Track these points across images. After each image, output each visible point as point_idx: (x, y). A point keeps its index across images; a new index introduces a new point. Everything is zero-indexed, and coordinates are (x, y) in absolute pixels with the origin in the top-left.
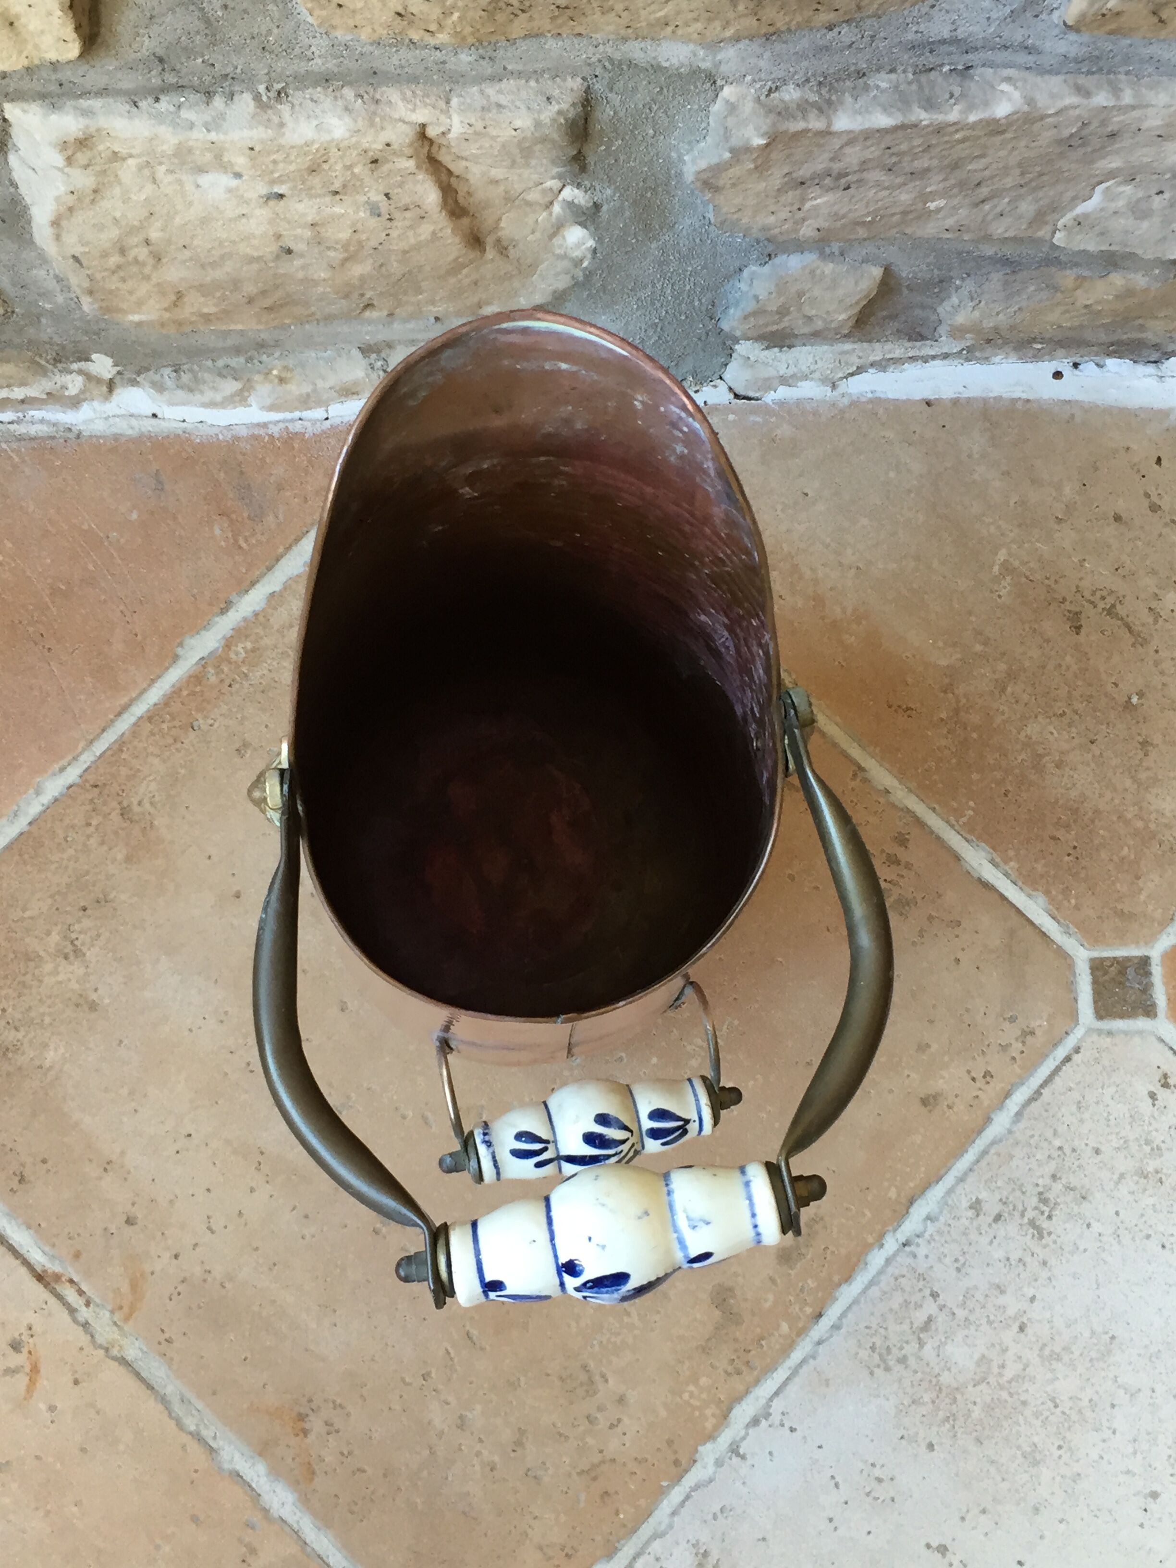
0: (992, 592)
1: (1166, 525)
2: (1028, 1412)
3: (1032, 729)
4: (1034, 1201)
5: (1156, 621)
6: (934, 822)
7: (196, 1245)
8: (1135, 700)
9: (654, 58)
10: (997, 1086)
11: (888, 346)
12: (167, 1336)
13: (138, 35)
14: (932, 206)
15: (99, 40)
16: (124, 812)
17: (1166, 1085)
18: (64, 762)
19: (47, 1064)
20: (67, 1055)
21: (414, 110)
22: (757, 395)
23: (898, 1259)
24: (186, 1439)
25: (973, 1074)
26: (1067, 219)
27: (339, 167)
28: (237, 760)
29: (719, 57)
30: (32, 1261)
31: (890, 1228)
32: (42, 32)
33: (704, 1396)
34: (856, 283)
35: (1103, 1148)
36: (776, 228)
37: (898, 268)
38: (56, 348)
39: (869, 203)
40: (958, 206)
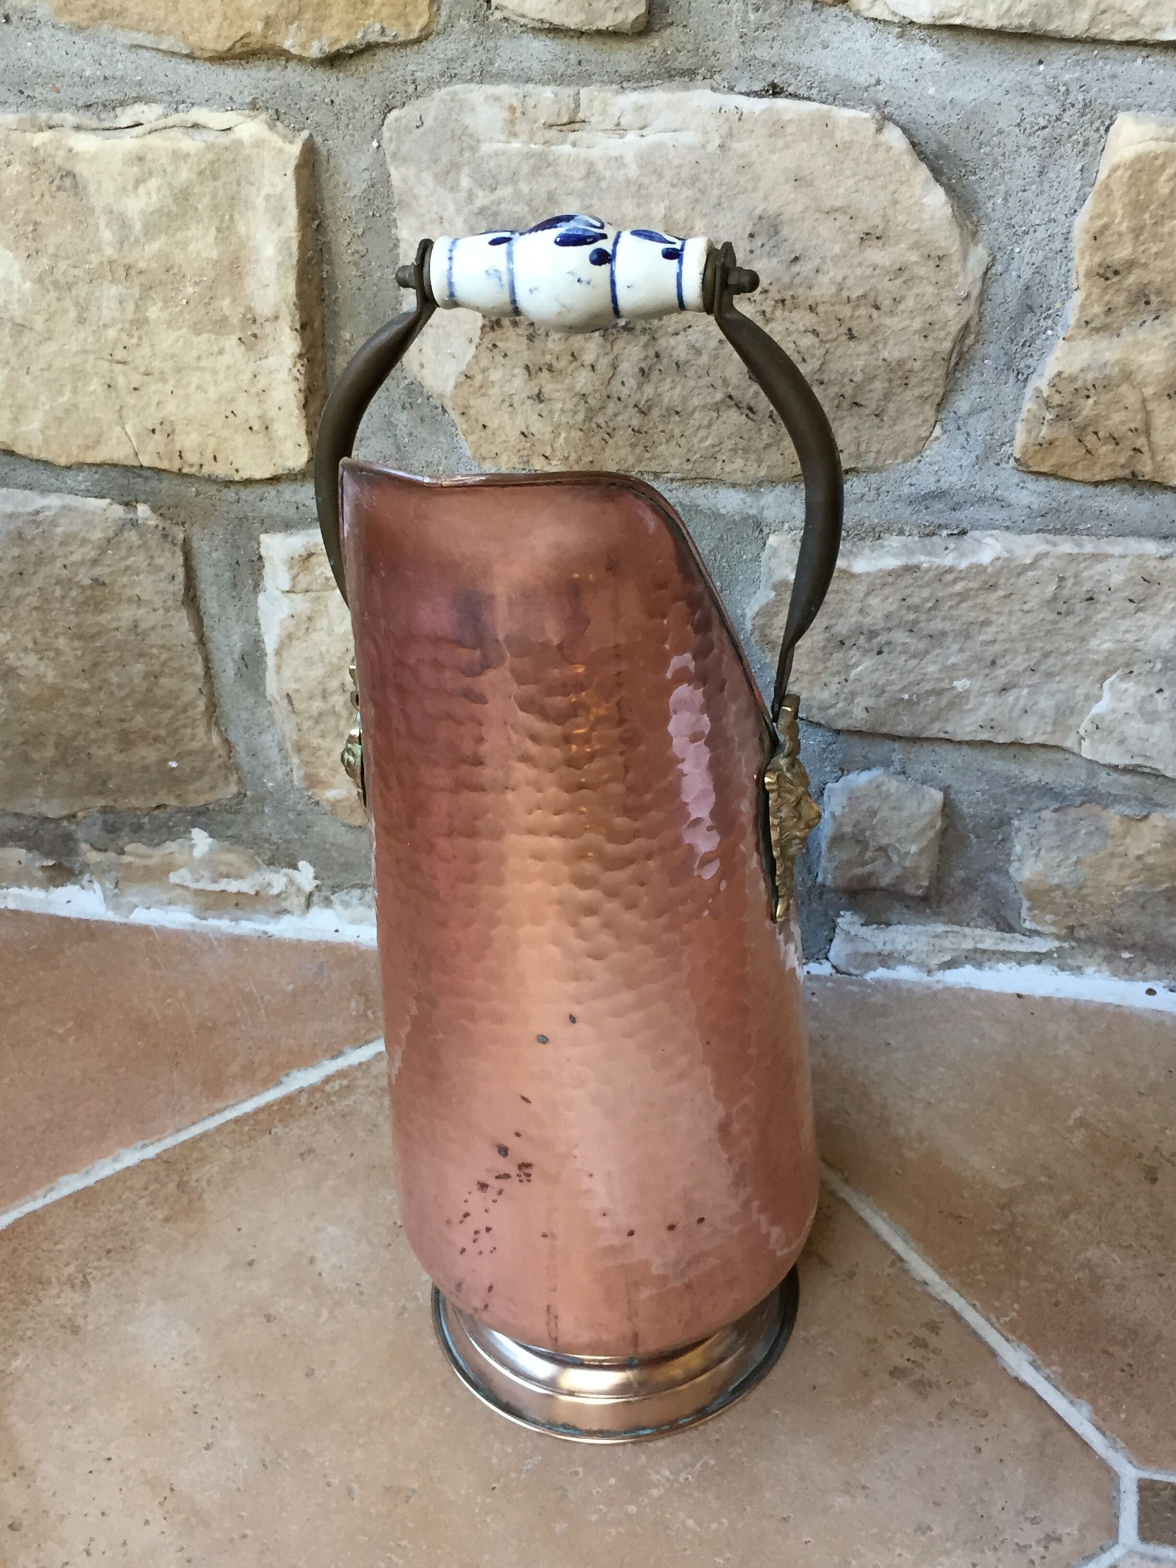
0: (1063, 1138)
6: (973, 1318)
9: (715, 505)
14: (958, 685)
19: (9, 1371)
20: (32, 1366)
22: (857, 972)
26: (1085, 725)
29: (762, 503)
32: (286, 436)
34: (919, 805)
36: (830, 707)
37: (956, 793)
38: (273, 847)
39: (901, 674)
40: (983, 690)
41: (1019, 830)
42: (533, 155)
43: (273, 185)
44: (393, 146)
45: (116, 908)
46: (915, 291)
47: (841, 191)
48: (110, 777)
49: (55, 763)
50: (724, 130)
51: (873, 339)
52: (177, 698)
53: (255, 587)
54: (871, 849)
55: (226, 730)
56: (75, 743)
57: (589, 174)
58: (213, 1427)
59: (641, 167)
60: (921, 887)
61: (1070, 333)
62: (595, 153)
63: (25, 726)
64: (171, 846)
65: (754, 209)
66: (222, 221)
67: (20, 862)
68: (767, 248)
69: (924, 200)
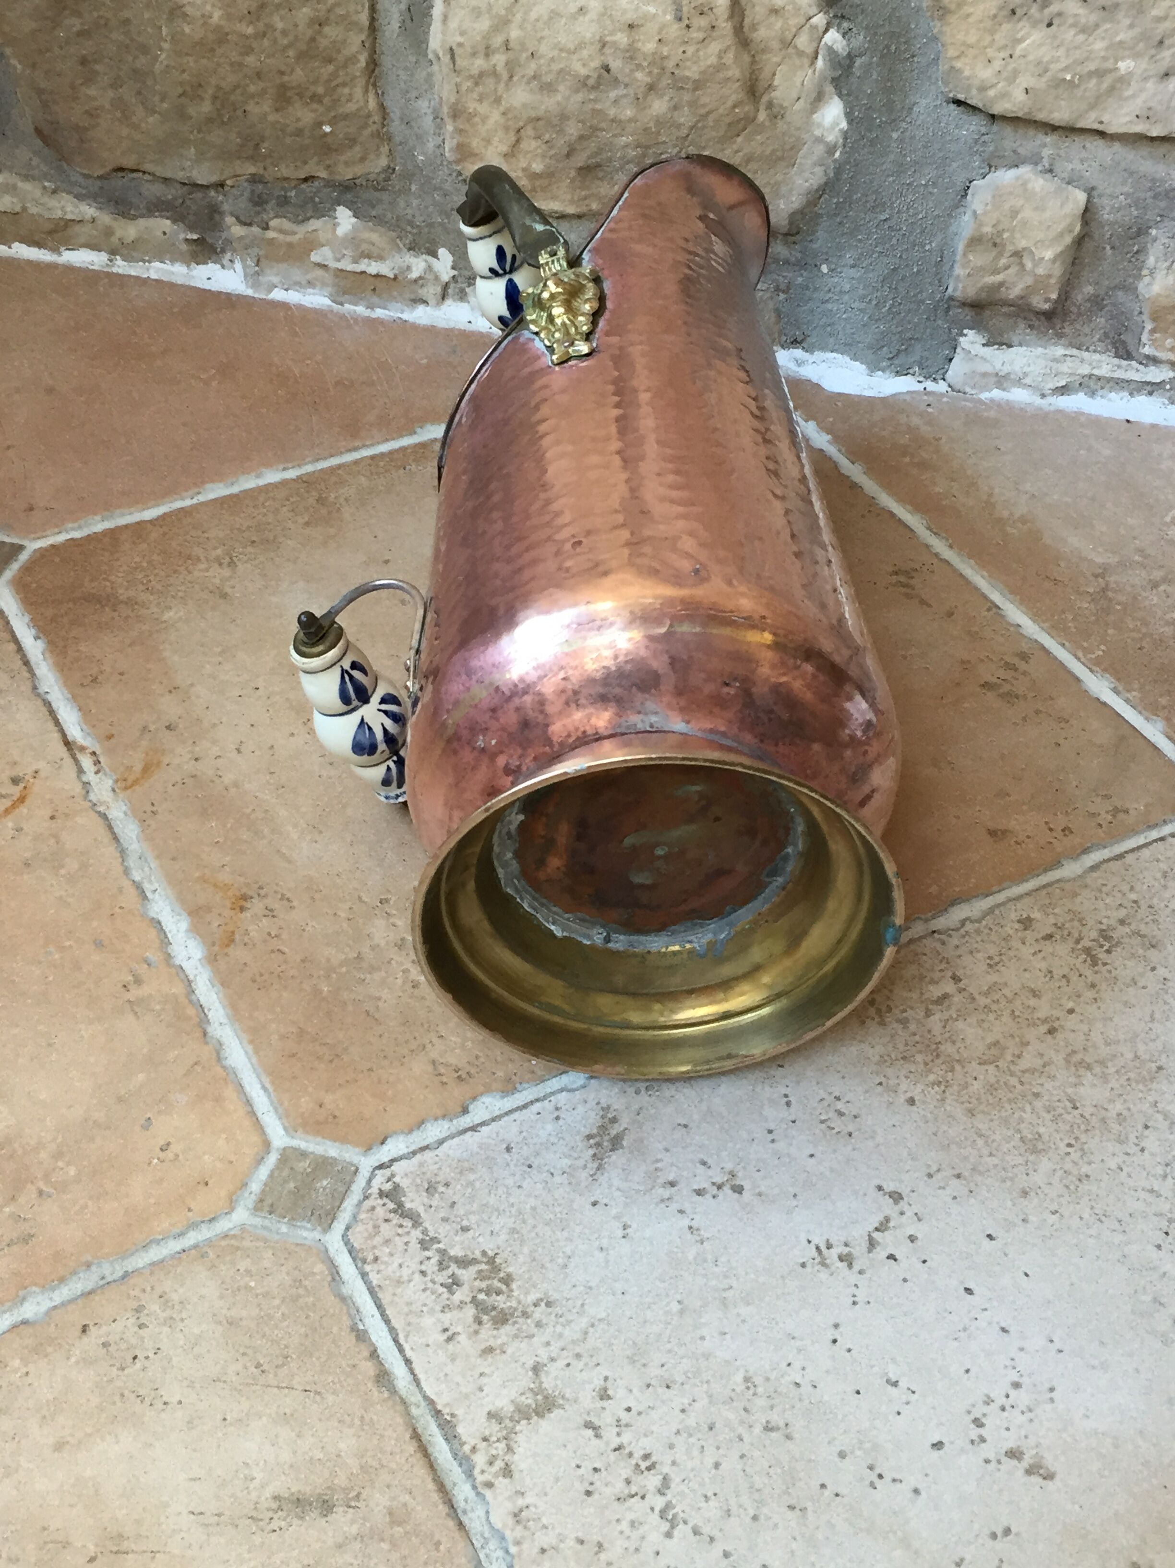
0: (1160, 530)
4: (1094, 934)
6: (1062, 654)
7: (219, 757)
10: (1075, 841)
12: (154, 809)
14: (1123, 67)
19: (163, 619)
20: (184, 618)
22: (972, 392)
24: (126, 883)
25: (1051, 826)
30: (68, 733)
36: (991, 87)
37: (1100, 196)
38: (415, 231)
39: (1068, 50)
40: (1145, 75)
41: (1155, 240)
45: (255, 285)
48: (263, 139)
49: (210, 120)
52: (339, 51)
54: (1007, 254)
55: (383, 93)
56: (232, 98)
60: (1047, 300)
63: (185, 76)
64: (315, 224)
67: (165, 233)
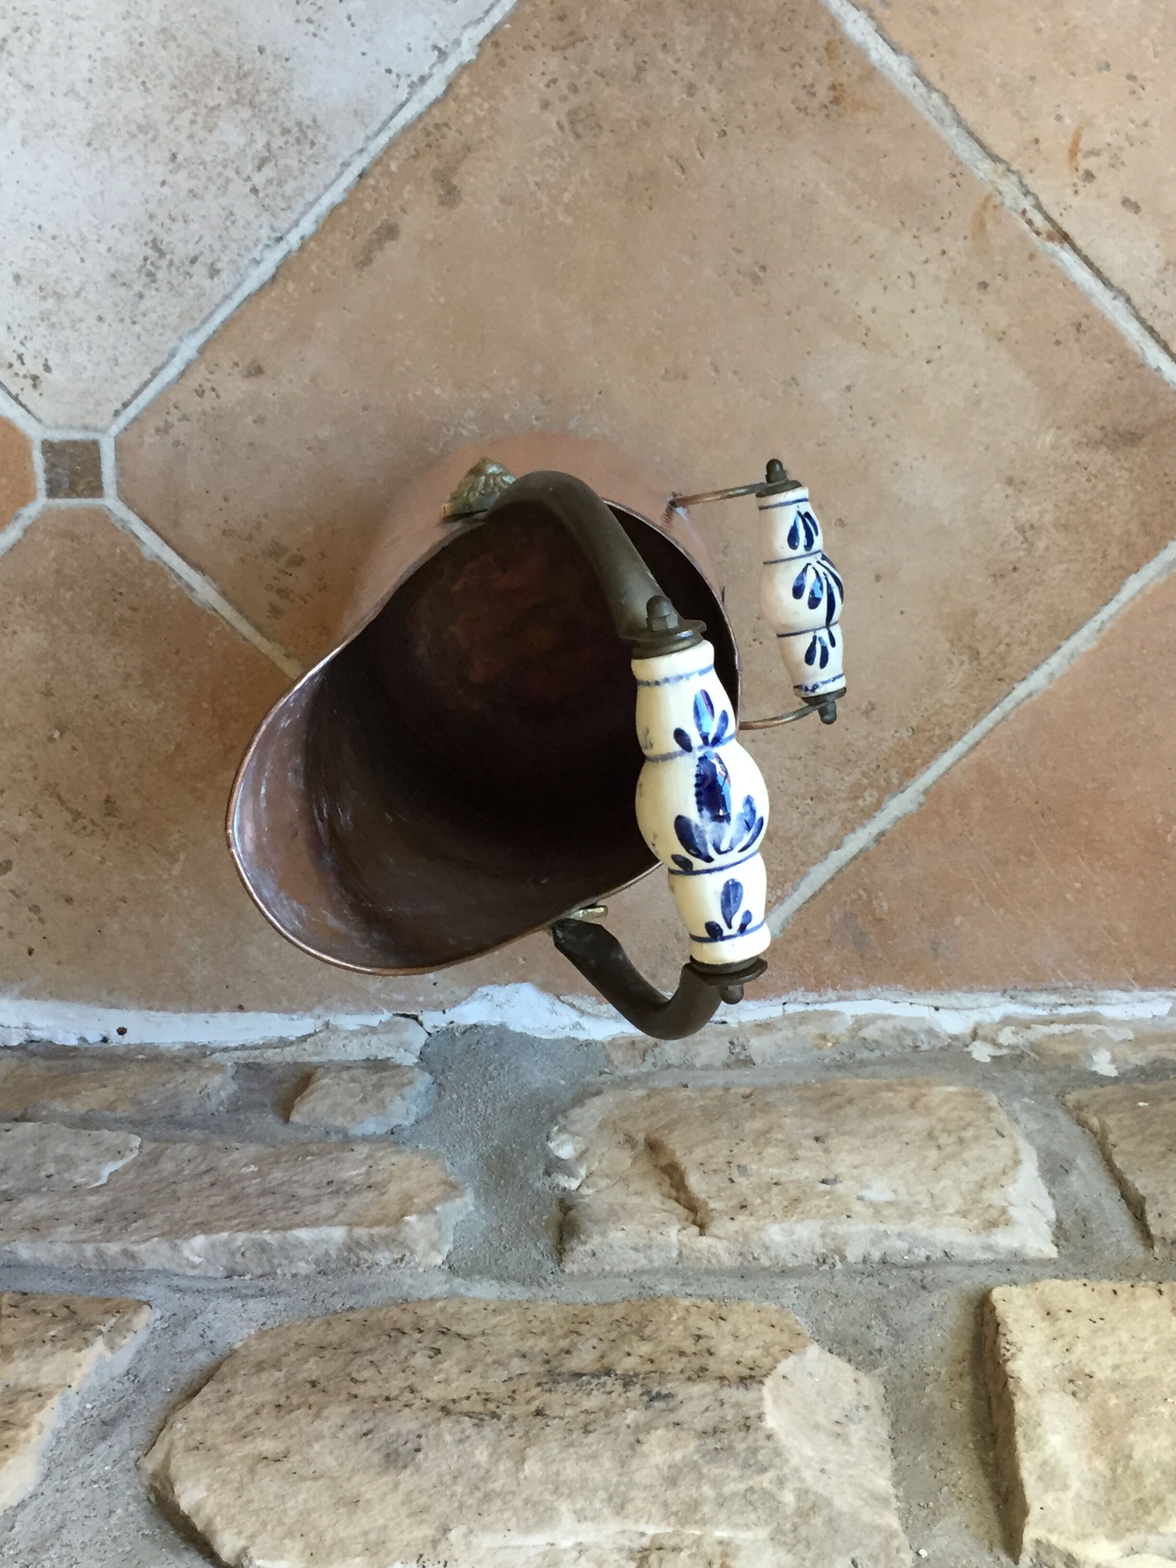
0: (187, 836)
1: (25, 894)
2: (170, 78)
3: (153, 709)
4: (160, 275)
5: (36, 806)
6: (244, 628)
7: (926, 262)
8: (57, 734)
9: (502, 1287)
10: (193, 382)
11: (278, 1059)
12: (955, 180)
13: (943, 1307)
14: (253, 1168)
15: (975, 1303)
16: (975, 655)
17: (35, 378)
18: (1027, 702)
19: (1053, 431)
20: (1034, 438)
21: (710, 1246)
23: (287, 226)
24: (940, 85)
25: (213, 394)
26: (130, 1157)
27: (774, 1203)
28: (874, 700)
29: (447, 1286)
30: (1072, 252)
31: (293, 254)
32: (1023, 1307)
33: (469, 106)
34: (314, 1109)
35: (95, 322)
37: (276, 1122)
39: (311, 1171)
40: (230, 1168)
41: (220, 1105)
42: (696, 1522)
43: (1060, 1501)
44: (895, 1543)
46: (232, 1424)
47: (301, 1497)
50: (441, 1547)
51: (290, 1383)
52: (1143, 1140)
53: (1061, 1223)
55: (1085, 1133)
57: (622, 1506)
58: (851, 407)
59: (553, 1509)
61: (61, 1390)
62: (613, 1526)
64: (1138, 1061)
65: (412, 1475)
66: (1126, 1467)
68: (401, 1441)
69: (205, 1494)
